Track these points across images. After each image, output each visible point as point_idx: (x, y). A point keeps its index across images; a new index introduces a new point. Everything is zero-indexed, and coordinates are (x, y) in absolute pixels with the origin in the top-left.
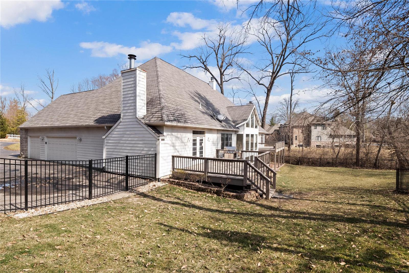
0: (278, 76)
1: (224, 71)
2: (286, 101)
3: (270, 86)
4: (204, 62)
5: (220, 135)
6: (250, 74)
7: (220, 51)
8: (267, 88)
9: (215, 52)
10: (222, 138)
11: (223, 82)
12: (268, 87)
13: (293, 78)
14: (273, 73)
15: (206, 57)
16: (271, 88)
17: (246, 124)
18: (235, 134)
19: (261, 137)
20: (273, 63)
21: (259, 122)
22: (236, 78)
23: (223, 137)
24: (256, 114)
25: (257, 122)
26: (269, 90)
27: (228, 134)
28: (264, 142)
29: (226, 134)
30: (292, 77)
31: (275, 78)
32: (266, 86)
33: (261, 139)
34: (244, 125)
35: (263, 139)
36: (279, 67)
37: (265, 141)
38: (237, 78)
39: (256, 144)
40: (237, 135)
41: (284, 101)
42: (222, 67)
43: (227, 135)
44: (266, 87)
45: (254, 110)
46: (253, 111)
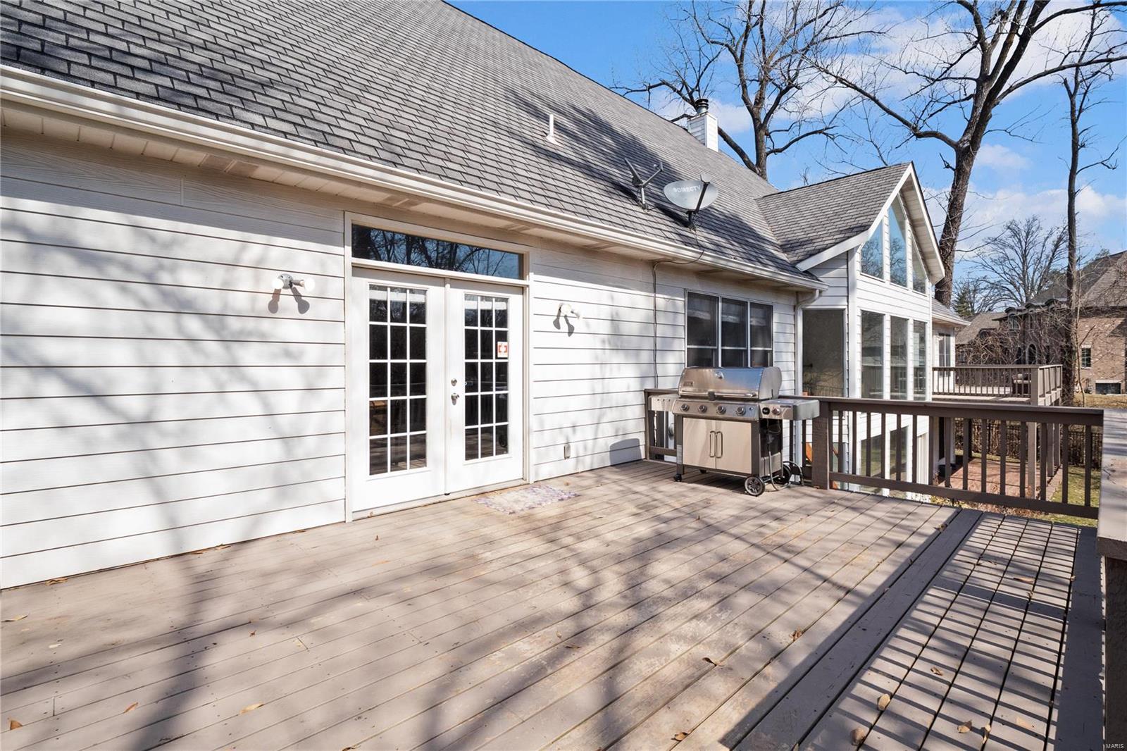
0: (1009, 91)
1: (768, 115)
2: (1016, 234)
3: (969, 136)
4: (693, 90)
5: (681, 302)
6: (874, 99)
7: (752, 49)
8: (955, 146)
9: (735, 57)
10: (693, 323)
11: (768, 154)
12: (961, 141)
13: (1078, 99)
14: (983, 79)
15: (697, 69)
16: (975, 142)
17: (857, 257)
18: (795, 308)
19: (941, 343)
20: (981, 39)
21: (931, 262)
22: (815, 132)
23: (704, 316)
24: (916, 216)
25: (924, 260)
26: (965, 154)
27: (744, 304)
28: (953, 364)
29: (725, 300)
30: (1072, 96)
31: (992, 100)
32: (950, 137)
33: (941, 351)
34: (848, 255)
35: (948, 351)
36: (1016, 40)
37: (957, 356)
38: (820, 132)
39: (920, 371)
40: (807, 314)
41: (1008, 232)
42: (759, 101)
43: (733, 308)
44: (949, 142)
45: (902, 191)
46: (896, 191)
